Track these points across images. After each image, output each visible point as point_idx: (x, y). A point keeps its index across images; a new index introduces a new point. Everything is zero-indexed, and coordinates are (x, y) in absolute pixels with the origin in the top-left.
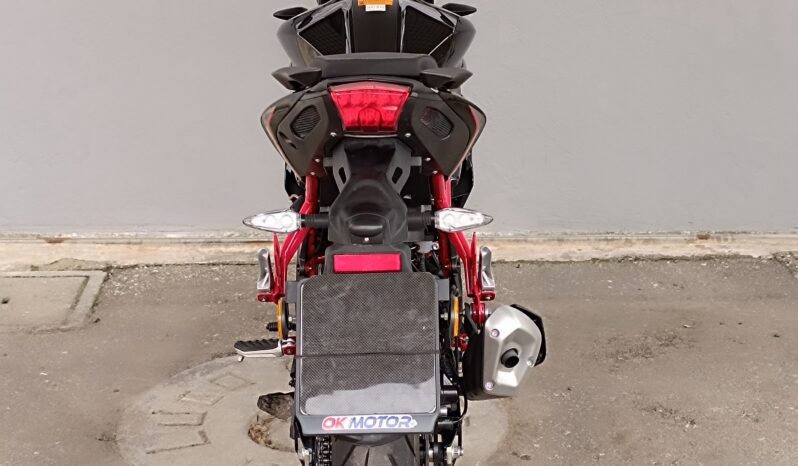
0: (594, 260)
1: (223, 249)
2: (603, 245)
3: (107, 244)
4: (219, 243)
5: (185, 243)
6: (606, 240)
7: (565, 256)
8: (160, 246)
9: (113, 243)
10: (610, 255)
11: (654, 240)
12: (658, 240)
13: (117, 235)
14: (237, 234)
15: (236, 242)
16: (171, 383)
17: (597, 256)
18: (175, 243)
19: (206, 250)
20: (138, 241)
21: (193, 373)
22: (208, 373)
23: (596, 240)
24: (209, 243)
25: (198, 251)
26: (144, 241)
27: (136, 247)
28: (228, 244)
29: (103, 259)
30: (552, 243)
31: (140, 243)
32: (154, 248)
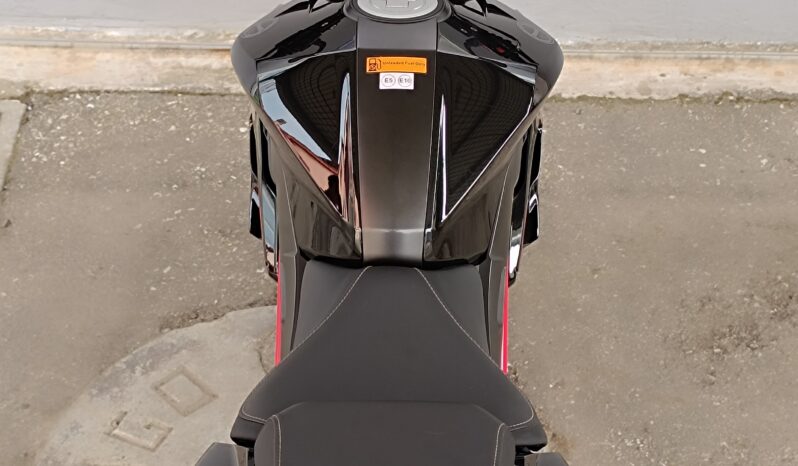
0: (682, 96)
1: (182, 59)
2: (695, 68)
3: (26, 46)
4: (177, 50)
5: (132, 49)
6: (700, 58)
7: (644, 89)
8: (97, 53)
9: (35, 46)
10: (705, 87)
11: (763, 60)
12: (769, 60)
13: (39, 30)
14: (202, 34)
15: (201, 50)
16: (101, 391)
17: (686, 90)
18: (119, 48)
19: (159, 61)
20: (69, 44)
21: (131, 366)
22: (153, 367)
23: (686, 58)
24: (162, 50)
25: (149, 63)
26: (76, 44)
27: (66, 53)
28: (189, 52)
29: (20, 76)
30: (627, 61)
31: (71, 47)
32: (89, 55)
